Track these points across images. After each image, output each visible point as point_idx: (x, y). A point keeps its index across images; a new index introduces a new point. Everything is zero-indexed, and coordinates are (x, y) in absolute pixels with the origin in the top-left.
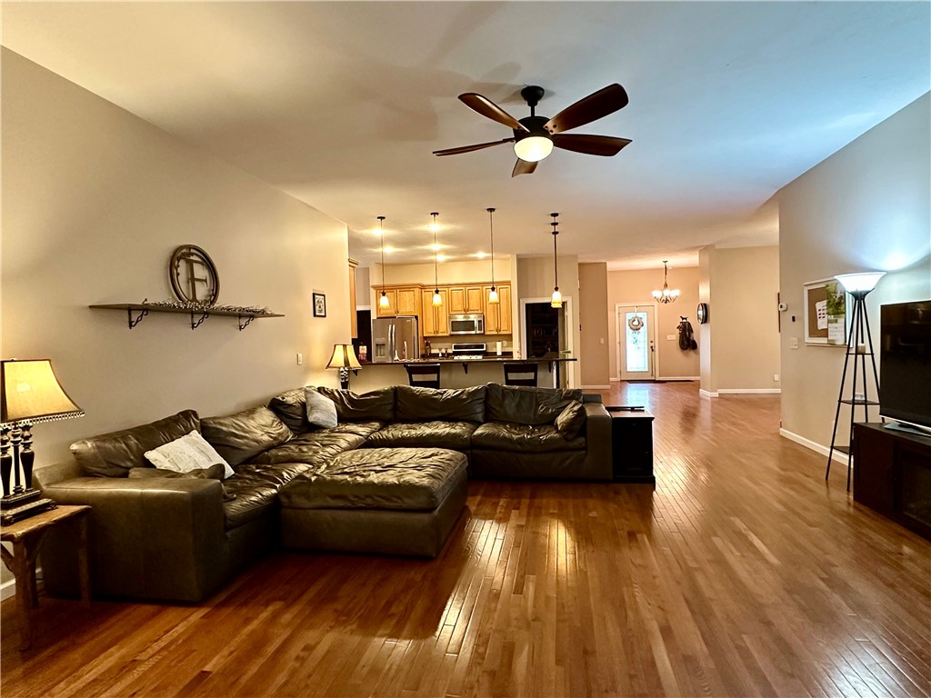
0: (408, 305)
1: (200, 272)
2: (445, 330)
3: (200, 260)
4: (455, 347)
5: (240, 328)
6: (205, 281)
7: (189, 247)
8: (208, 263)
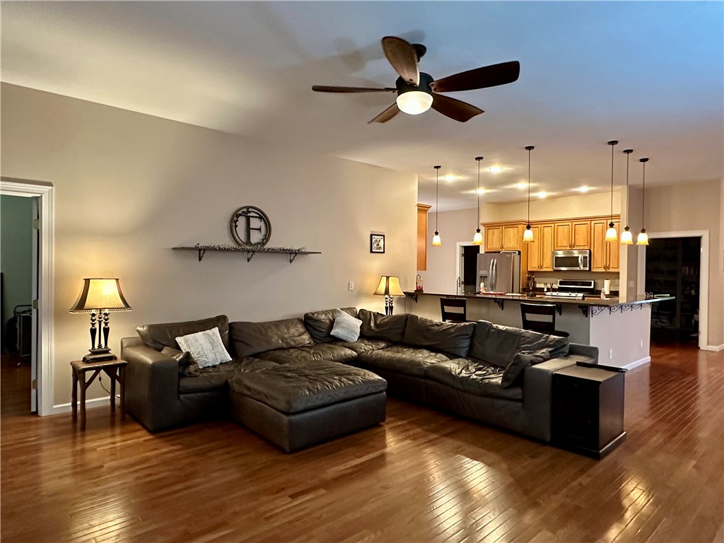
0: (510, 241)
1: (255, 223)
2: (548, 265)
3: (258, 216)
4: (561, 283)
5: (291, 262)
6: (260, 229)
7: (248, 208)
8: (263, 217)
